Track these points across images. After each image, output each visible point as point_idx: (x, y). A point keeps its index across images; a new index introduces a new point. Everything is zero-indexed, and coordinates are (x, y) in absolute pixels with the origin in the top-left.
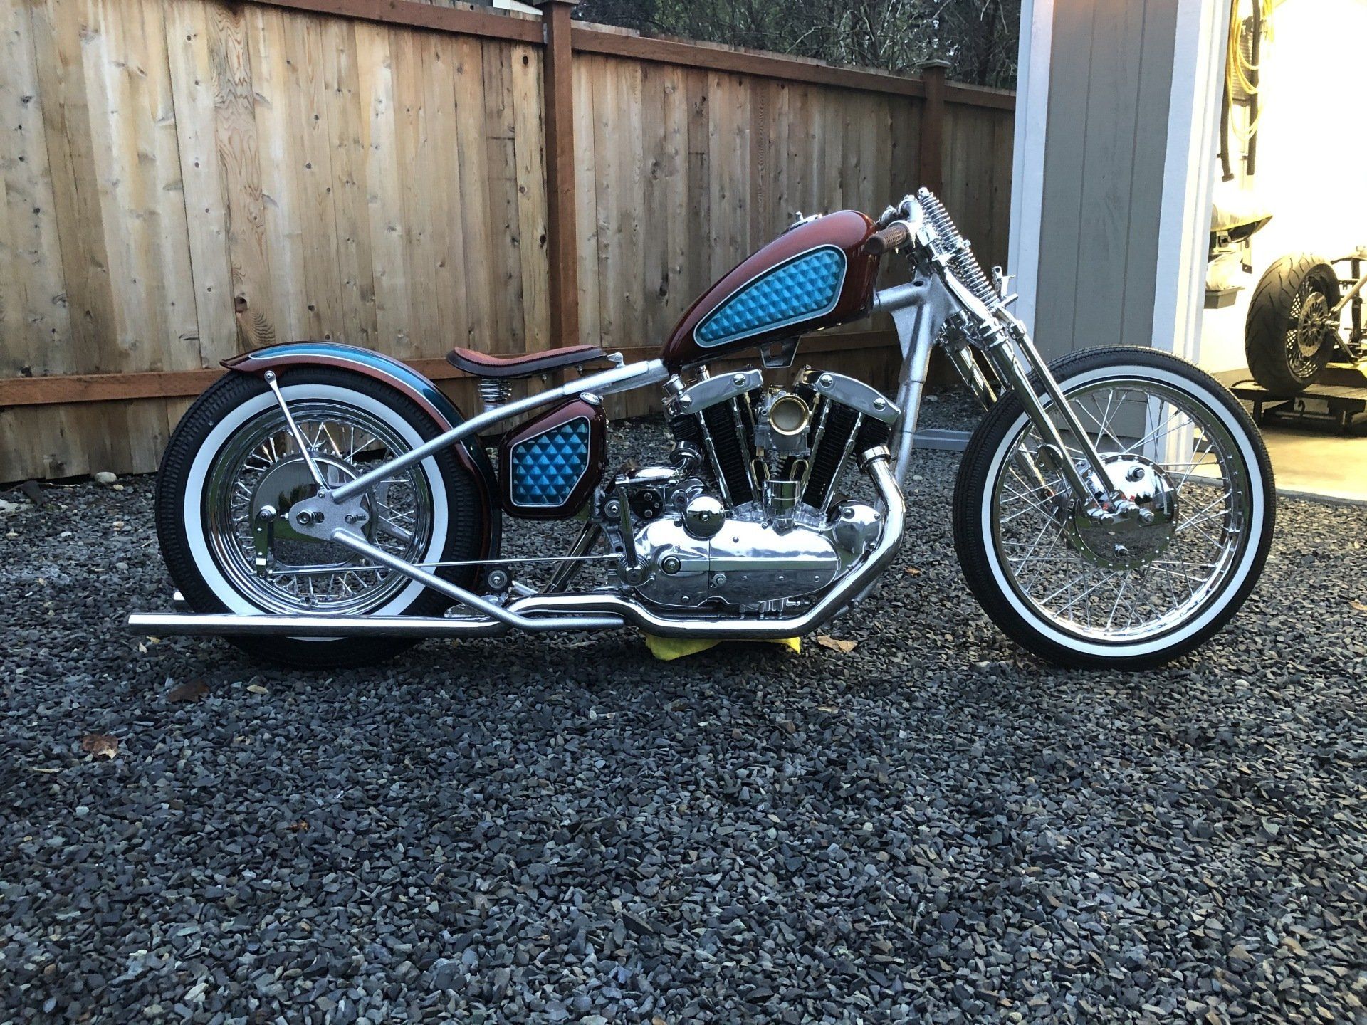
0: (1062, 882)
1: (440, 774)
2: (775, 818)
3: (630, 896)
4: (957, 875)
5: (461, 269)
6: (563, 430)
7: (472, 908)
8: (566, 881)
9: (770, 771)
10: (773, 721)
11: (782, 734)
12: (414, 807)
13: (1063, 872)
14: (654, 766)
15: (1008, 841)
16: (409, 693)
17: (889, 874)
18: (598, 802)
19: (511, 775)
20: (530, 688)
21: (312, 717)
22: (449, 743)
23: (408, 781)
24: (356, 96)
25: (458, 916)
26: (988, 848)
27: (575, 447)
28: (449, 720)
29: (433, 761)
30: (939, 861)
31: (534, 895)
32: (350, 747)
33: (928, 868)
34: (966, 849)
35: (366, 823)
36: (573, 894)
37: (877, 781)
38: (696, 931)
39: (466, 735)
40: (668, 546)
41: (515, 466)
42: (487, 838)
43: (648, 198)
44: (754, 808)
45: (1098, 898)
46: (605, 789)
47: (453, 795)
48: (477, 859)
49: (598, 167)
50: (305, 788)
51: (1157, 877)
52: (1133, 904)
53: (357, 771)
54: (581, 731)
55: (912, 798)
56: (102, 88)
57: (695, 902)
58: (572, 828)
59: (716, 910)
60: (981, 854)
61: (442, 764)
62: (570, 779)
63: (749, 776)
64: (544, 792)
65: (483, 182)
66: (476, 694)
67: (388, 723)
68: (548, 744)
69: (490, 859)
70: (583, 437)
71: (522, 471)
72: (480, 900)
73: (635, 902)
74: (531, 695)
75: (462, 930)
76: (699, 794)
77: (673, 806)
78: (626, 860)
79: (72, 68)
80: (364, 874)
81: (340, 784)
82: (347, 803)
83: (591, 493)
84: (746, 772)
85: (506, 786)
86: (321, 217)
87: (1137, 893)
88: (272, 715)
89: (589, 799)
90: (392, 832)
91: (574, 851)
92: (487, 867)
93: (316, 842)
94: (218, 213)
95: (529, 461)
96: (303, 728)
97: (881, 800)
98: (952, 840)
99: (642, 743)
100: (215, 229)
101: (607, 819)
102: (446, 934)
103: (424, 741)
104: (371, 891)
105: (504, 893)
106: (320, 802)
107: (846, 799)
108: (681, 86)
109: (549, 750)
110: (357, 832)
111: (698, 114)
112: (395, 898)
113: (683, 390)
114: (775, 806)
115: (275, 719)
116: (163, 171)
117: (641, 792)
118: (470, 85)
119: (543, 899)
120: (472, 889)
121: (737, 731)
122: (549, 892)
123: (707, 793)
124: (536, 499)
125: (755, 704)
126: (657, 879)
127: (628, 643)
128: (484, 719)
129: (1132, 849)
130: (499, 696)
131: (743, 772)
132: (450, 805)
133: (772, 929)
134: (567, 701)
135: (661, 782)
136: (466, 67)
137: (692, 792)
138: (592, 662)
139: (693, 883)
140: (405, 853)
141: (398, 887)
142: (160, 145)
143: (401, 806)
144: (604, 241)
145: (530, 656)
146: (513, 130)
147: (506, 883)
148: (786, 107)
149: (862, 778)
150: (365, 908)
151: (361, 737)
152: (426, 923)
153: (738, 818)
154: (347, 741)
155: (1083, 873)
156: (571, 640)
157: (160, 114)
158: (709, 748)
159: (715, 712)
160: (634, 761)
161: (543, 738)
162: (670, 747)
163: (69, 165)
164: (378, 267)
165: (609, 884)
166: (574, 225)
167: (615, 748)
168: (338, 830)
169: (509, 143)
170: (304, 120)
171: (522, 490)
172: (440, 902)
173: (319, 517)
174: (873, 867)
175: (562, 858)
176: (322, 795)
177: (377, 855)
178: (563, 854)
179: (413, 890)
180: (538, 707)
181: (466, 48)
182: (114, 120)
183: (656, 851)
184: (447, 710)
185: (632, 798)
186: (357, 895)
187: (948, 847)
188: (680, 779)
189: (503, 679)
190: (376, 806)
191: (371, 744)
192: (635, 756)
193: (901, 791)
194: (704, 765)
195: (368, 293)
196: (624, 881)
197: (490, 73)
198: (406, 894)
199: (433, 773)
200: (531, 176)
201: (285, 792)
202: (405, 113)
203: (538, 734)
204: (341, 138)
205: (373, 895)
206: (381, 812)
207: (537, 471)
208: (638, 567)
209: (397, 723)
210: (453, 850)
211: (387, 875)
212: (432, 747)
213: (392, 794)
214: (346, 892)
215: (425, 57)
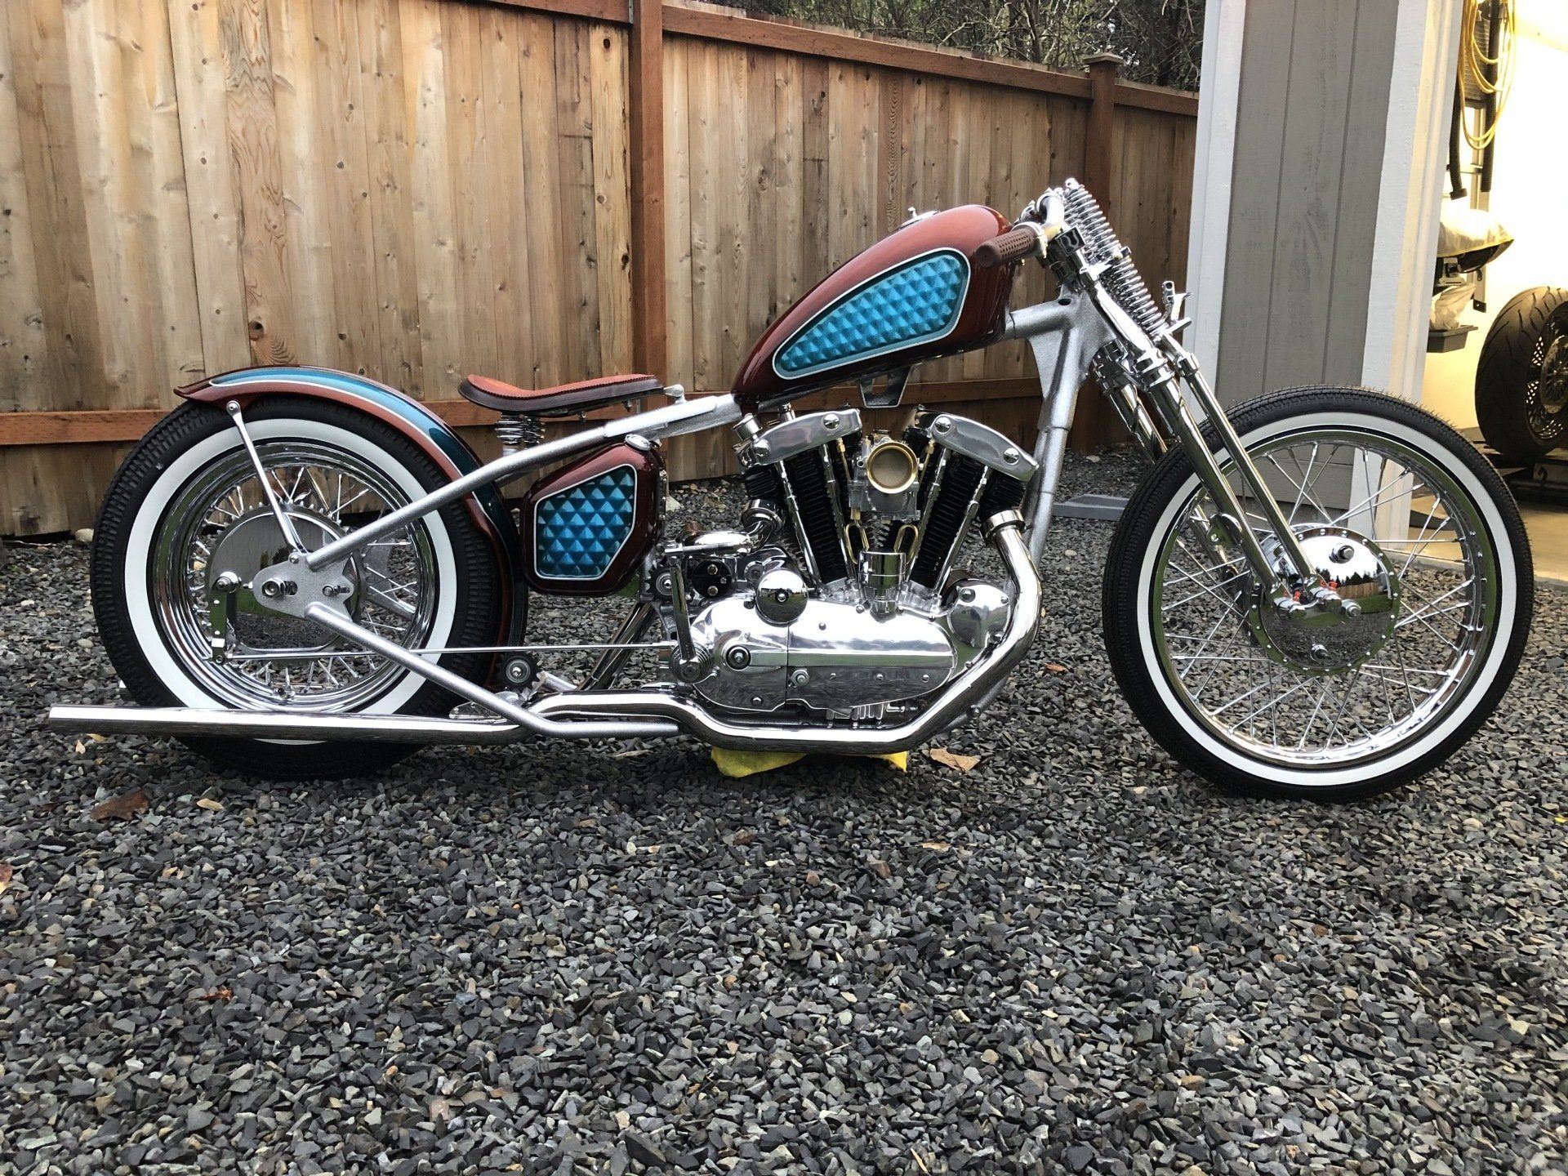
0: (1231, 1099)
1: (421, 924)
2: (851, 998)
3: (639, 1106)
4: (1089, 1085)
5: (525, 292)
6: (603, 482)
7: (427, 1120)
8: (558, 1082)
9: (851, 930)
10: (863, 861)
11: (871, 878)
12: (377, 970)
13: (1234, 1084)
14: (700, 920)
15: (1160, 1037)
16: (401, 813)
17: (997, 1082)
18: (620, 968)
19: (511, 928)
20: (556, 810)
21: (272, 843)
22: (441, 882)
23: (377, 933)
24: (400, 82)
25: (403, 1132)
26: (1133, 1045)
27: (617, 504)
28: (445, 851)
29: (412, 906)
30: (1065, 1064)
31: (512, 1100)
32: (312, 883)
33: (1050, 1074)
34: (1102, 1046)
35: (309, 991)
36: (566, 1101)
37: (989, 947)
38: (723, 1161)
39: (463, 872)
40: (735, 633)
41: (540, 527)
42: (464, 1017)
43: (753, 211)
44: (825, 980)
45: (1280, 1126)
46: (632, 951)
47: (431, 955)
48: (446, 1047)
49: (693, 173)
50: (240, 940)
51: (1361, 1096)
52: (1328, 1135)
53: (313, 918)
54: (613, 871)
55: (1033, 972)
56: (88, 64)
57: (729, 1118)
58: (578, 1006)
59: (755, 1131)
60: (1123, 1055)
61: (425, 911)
62: (589, 935)
63: (823, 936)
64: (551, 953)
65: (553, 190)
66: (487, 817)
67: (367, 853)
68: (567, 886)
69: (464, 1047)
70: (627, 491)
71: (549, 534)
72: (439, 1107)
73: (648, 1116)
74: (556, 820)
75: (407, 1154)
76: (755, 959)
77: (718, 976)
78: (644, 1053)
79: (53, 41)
80: (290, 1067)
81: (287, 935)
82: (290, 962)
83: (640, 564)
84: (820, 931)
85: (502, 943)
86: (356, 225)
87: (1333, 1119)
88: (222, 839)
89: (609, 964)
90: (343, 1003)
91: (577, 1038)
92: (455, 1059)
93: (236, 1019)
94: (229, 219)
95: (559, 520)
96: (256, 858)
97: (994, 974)
98: (1084, 1033)
99: (689, 887)
100: (226, 239)
101: (627, 994)
102: (383, 1158)
103: (407, 878)
104: (294, 1090)
105: (474, 1097)
106: (256, 960)
107: (947, 972)
108: (795, 79)
109: (568, 894)
110: (296, 1004)
111: (816, 114)
112: (325, 1103)
113: (759, 434)
114: (853, 981)
115: (225, 844)
116: (161, 167)
117: (678, 956)
118: (539, 70)
119: (525, 1108)
120: (431, 1091)
121: (812, 875)
122: (533, 1098)
123: (767, 958)
124: (568, 570)
125: (842, 838)
126: (683, 1081)
127: (689, 752)
128: (490, 850)
129: (1329, 1053)
130: (515, 820)
131: (815, 931)
132: (424, 969)
133: (828, 1161)
134: (602, 829)
135: (707, 942)
136: (535, 50)
137: (746, 957)
138: (641, 779)
139: (730, 1089)
140: (351, 1036)
141: (330, 1085)
142: (156, 134)
143: (361, 967)
144: (700, 262)
145: (563, 768)
146: (590, 126)
147: (477, 1084)
148: (922, 108)
149: (971, 944)
150: (282, 1116)
151: (328, 871)
152: (360, 1140)
153: (803, 995)
154: (310, 877)
155: (1261, 1087)
156: (618, 748)
157: (159, 99)
158: (774, 896)
159: (789, 848)
160: (675, 912)
161: (562, 878)
162: (725, 893)
163: (47, 159)
164: (424, 289)
165: (616, 1089)
166: (662, 243)
167: (654, 893)
168: (269, 1000)
169: (586, 143)
170: (335, 111)
171: (549, 559)
172: (384, 1109)
173: (290, 588)
174: (975, 1070)
175: (560, 1048)
176: (261, 950)
177: (313, 1038)
178: (561, 1042)
179: (351, 1091)
180: (563, 835)
181: (534, 27)
182: (102, 105)
183: (687, 1042)
184: (447, 837)
185: (666, 965)
186: (274, 1097)
187: (1078, 1044)
188: (733, 938)
189: (523, 797)
190: (328, 967)
191: (339, 881)
192: (678, 906)
193: (1022, 963)
194: (765, 919)
195: (410, 320)
196: (639, 1083)
197: (564, 57)
198: (342, 1096)
199: (411, 922)
200: (613, 184)
201: (213, 945)
202: (459, 106)
203: (555, 873)
204: (381, 133)
205: (296, 1097)
206: (334, 974)
207: (568, 534)
208: (695, 660)
209: (379, 853)
210: (417, 1033)
211: (320, 1069)
212: (416, 887)
213: (352, 950)
214: (260, 1091)
215: (484, 36)
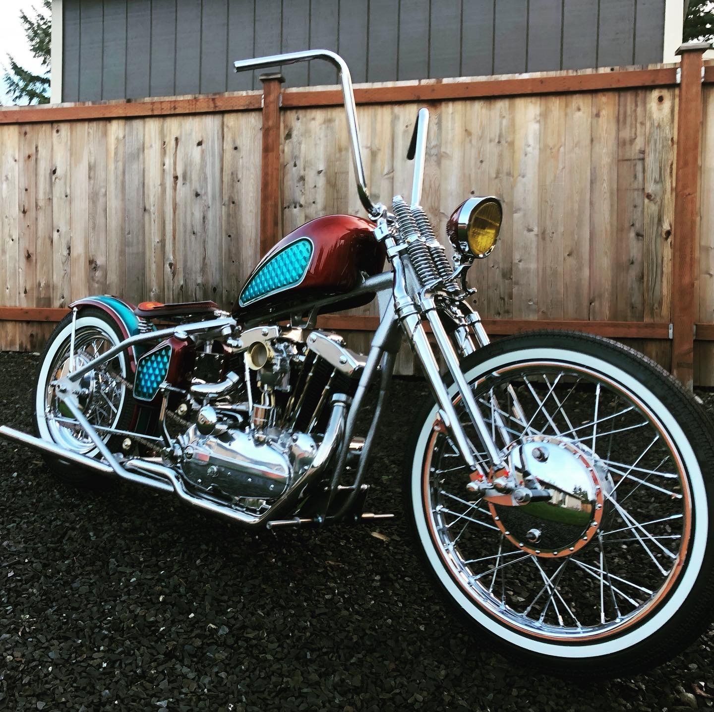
5: (586, 256)
24: (511, 144)
65: (612, 193)
79: (343, 153)
118: (606, 124)
136: (604, 113)
142: (383, 189)
146: (643, 152)
157: (386, 172)
163: (335, 203)
164: (517, 257)
169: (640, 163)
170: (472, 164)
195: (507, 274)
202: (547, 152)
204: (498, 173)
215: (569, 110)
